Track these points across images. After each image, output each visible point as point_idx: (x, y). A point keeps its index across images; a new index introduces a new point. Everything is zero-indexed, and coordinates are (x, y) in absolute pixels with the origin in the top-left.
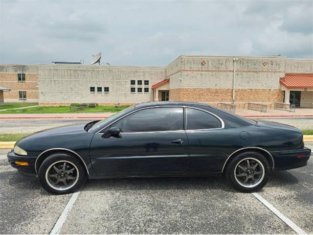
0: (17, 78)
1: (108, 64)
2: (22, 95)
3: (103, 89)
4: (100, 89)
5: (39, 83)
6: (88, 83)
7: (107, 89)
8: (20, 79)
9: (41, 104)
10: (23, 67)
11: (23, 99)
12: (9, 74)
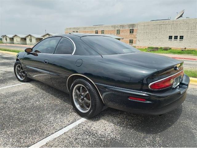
0: (129, 32)
1: (187, 18)
2: (131, 42)
3: (179, 38)
4: (176, 37)
5: (137, 34)
6: (168, 33)
7: (182, 37)
8: (131, 32)
9: (137, 47)
10: (133, 25)
11: (131, 44)
12: (126, 30)
